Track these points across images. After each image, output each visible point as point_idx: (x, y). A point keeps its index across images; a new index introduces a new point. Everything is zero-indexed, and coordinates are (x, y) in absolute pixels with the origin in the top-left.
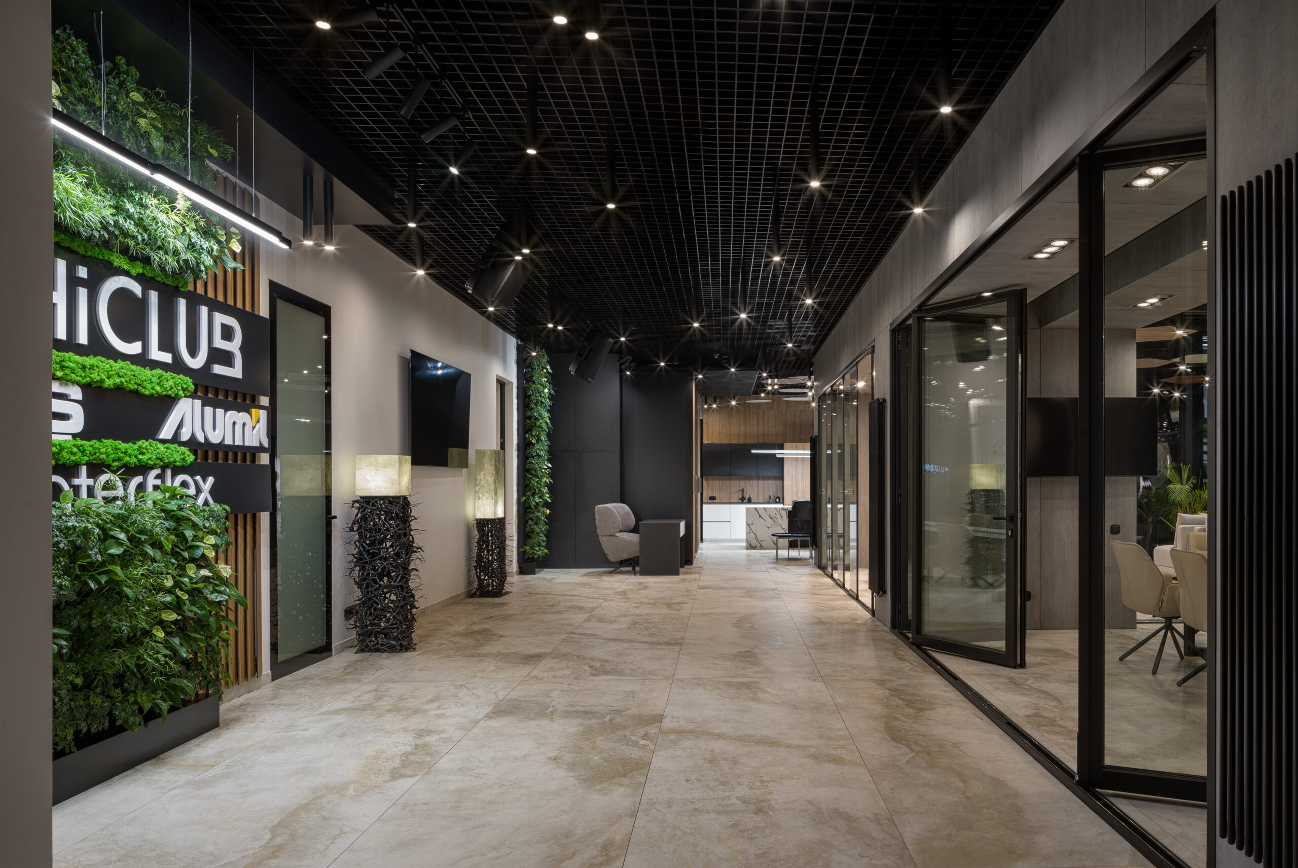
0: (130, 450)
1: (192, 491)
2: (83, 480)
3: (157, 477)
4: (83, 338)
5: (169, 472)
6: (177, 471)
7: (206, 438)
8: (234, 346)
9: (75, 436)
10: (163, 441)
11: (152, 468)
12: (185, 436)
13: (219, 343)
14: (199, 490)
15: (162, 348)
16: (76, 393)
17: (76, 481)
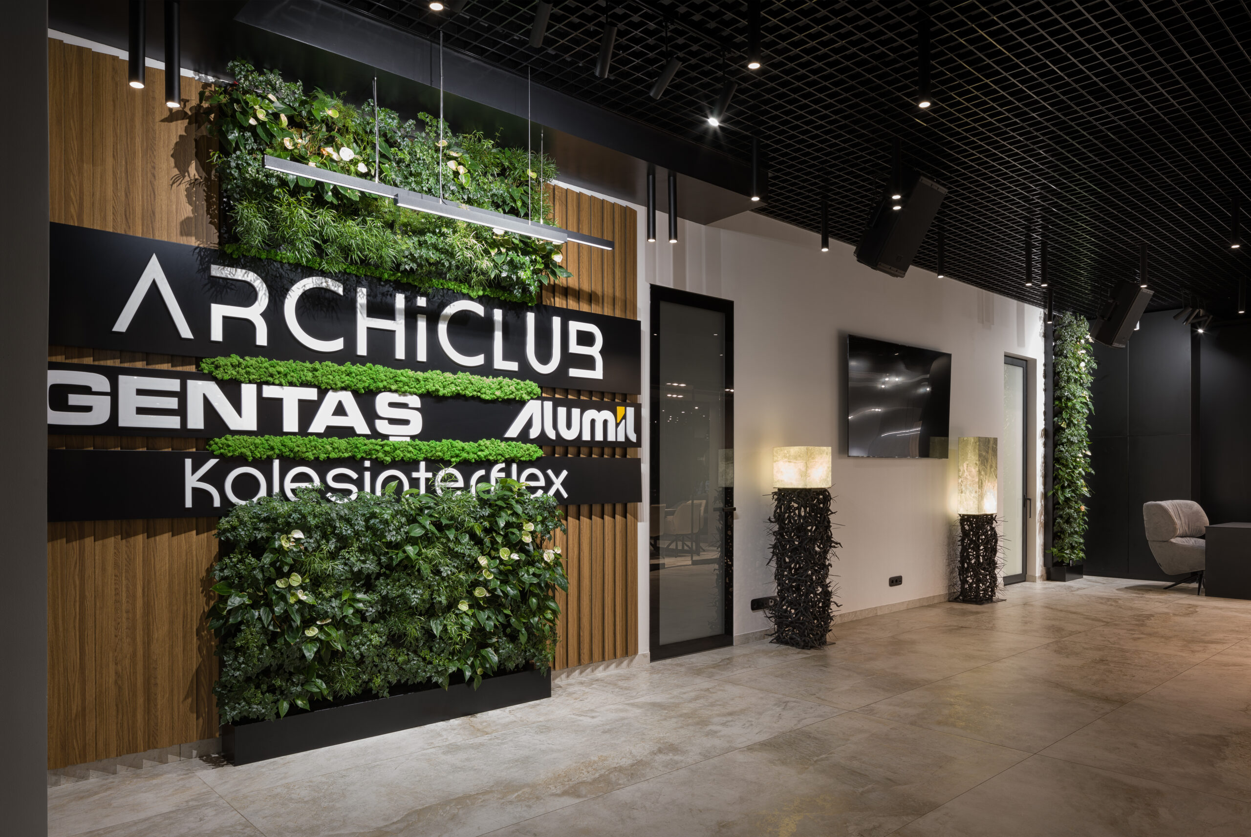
0: (469, 449)
1: (542, 483)
2: (422, 474)
3: (501, 470)
4: (422, 355)
5: (514, 467)
6: (523, 465)
7: (558, 434)
8: (594, 351)
9: (413, 437)
10: (508, 440)
11: (496, 462)
12: (534, 433)
13: (575, 348)
14: (549, 483)
15: (506, 357)
16: (415, 401)
17: (415, 475)
